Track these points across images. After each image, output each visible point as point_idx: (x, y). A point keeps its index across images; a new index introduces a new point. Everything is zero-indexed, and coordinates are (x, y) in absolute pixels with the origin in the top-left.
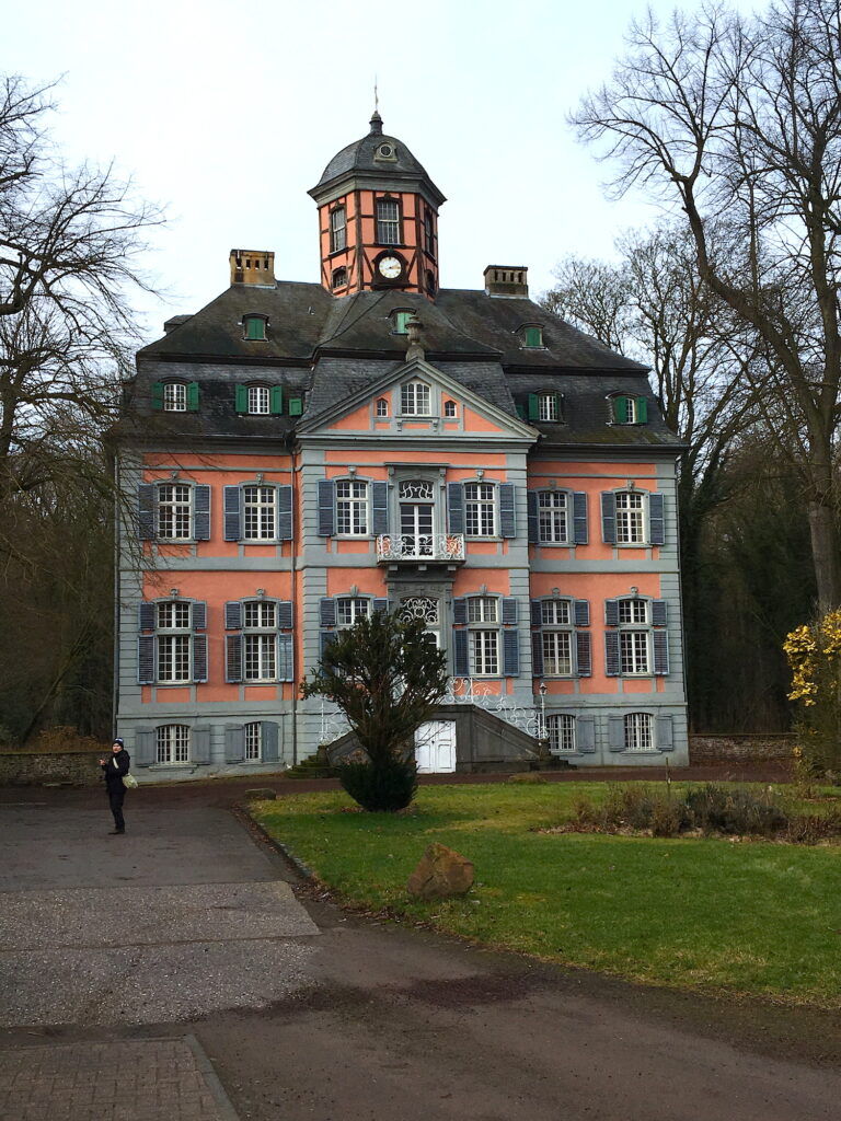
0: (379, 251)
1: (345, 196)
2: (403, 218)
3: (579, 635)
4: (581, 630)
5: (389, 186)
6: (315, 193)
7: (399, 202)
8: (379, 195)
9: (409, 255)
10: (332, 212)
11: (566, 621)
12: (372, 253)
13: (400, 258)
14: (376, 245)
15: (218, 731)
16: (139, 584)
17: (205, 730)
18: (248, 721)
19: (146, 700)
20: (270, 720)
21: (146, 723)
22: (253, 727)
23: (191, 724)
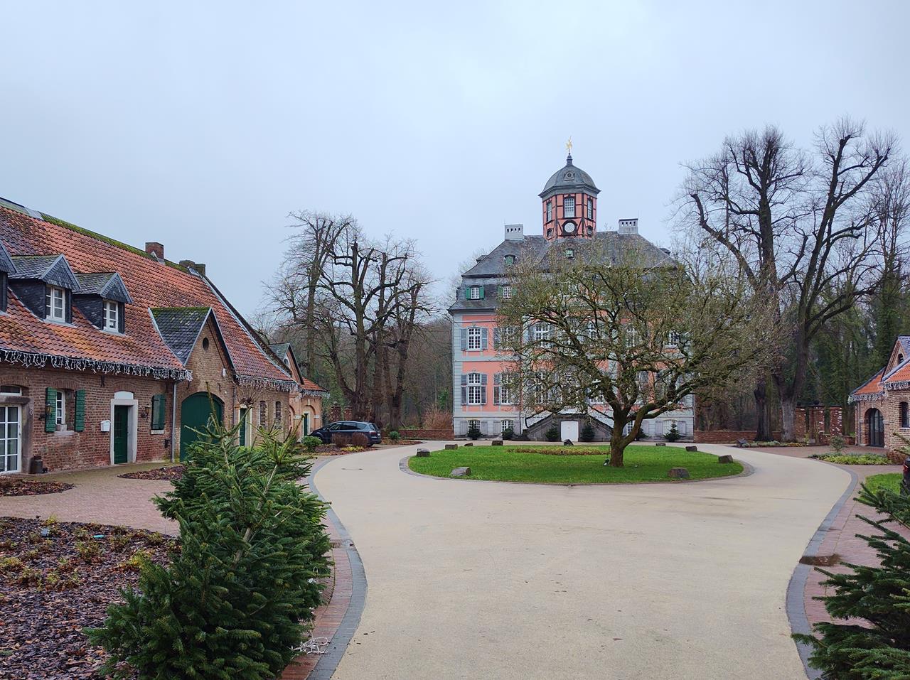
0: (565, 221)
1: (552, 197)
2: (576, 205)
5: (570, 191)
6: (542, 195)
7: (575, 198)
8: (565, 196)
9: (578, 221)
10: (547, 204)
12: (562, 222)
13: (576, 225)
14: (564, 218)
15: (490, 423)
16: (462, 367)
17: (485, 423)
18: (502, 419)
19: (464, 410)
20: (510, 419)
21: (464, 419)
22: (504, 422)
23: (481, 420)
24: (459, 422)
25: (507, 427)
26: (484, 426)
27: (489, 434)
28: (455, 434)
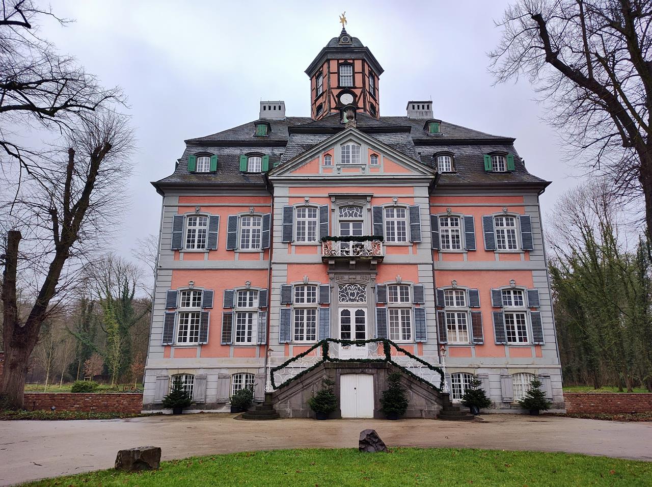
0: (339, 90)
1: (322, 66)
2: (354, 73)
3: (473, 315)
4: (475, 311)
5: (347, 56)
6: (309, 72)
7: (352, 65)
8: (340, 62)
9: (358, 92)
10: (317, 79)
11: (463, 304)
12: (336, 92)
13: (355, 96)
14: (339, 87)
15: (213, 378)
16: (170, 278)
17: (203, 378)
18: (235, 371)
19: (167, 356)
20: (249, 371)
21: (165, 373)
22: (238, 377)
23: (195, 373)
24: (154, 379)
25: (243, 387)
26: (200, 384)
27: (208, 401)
28: (144, 402)
